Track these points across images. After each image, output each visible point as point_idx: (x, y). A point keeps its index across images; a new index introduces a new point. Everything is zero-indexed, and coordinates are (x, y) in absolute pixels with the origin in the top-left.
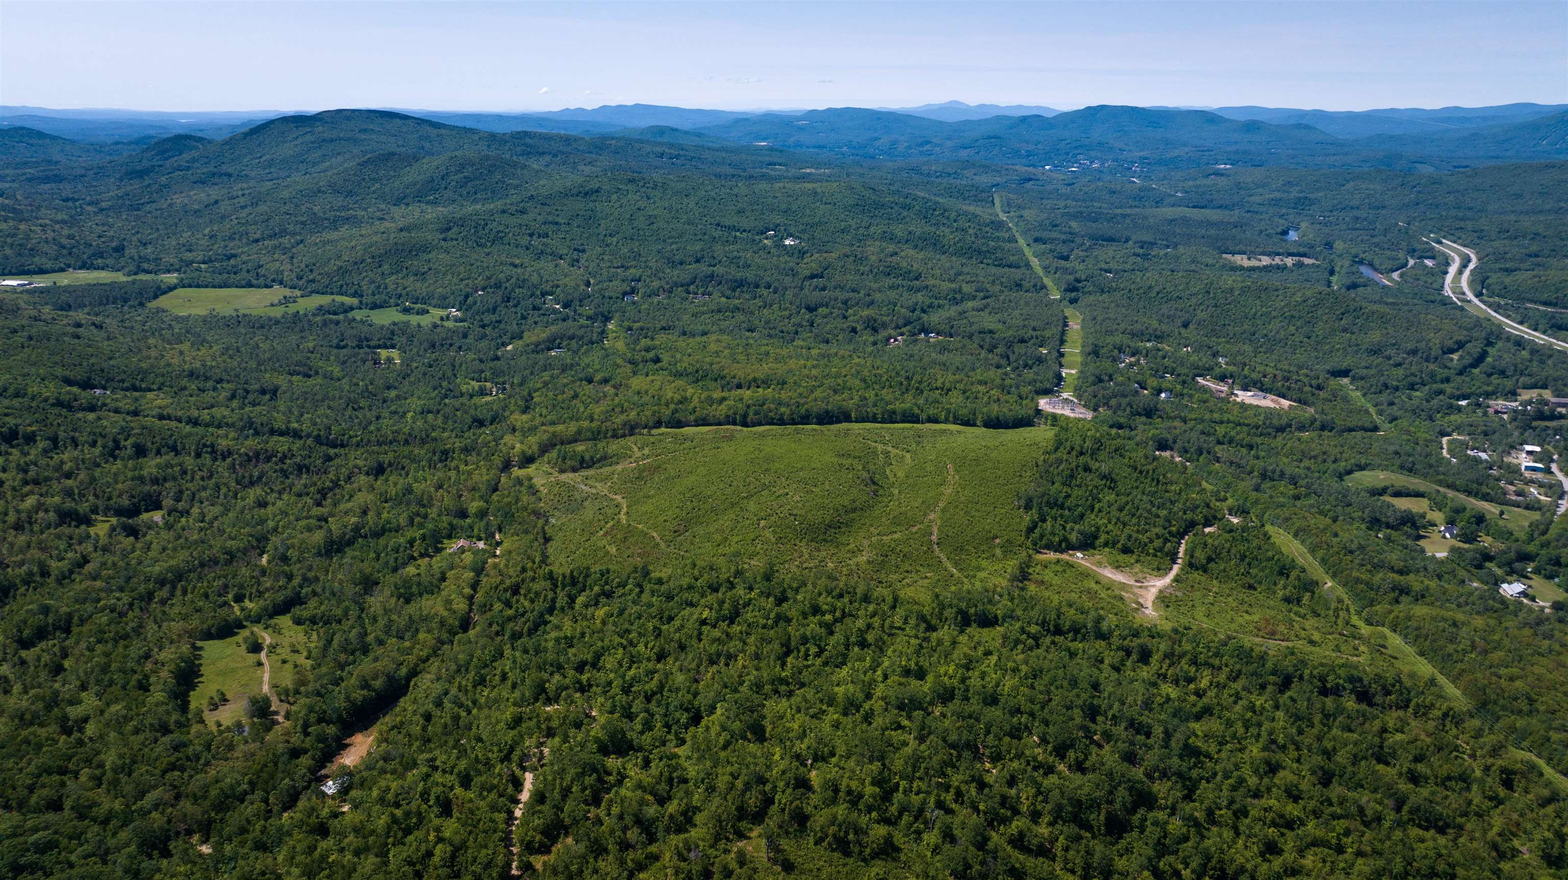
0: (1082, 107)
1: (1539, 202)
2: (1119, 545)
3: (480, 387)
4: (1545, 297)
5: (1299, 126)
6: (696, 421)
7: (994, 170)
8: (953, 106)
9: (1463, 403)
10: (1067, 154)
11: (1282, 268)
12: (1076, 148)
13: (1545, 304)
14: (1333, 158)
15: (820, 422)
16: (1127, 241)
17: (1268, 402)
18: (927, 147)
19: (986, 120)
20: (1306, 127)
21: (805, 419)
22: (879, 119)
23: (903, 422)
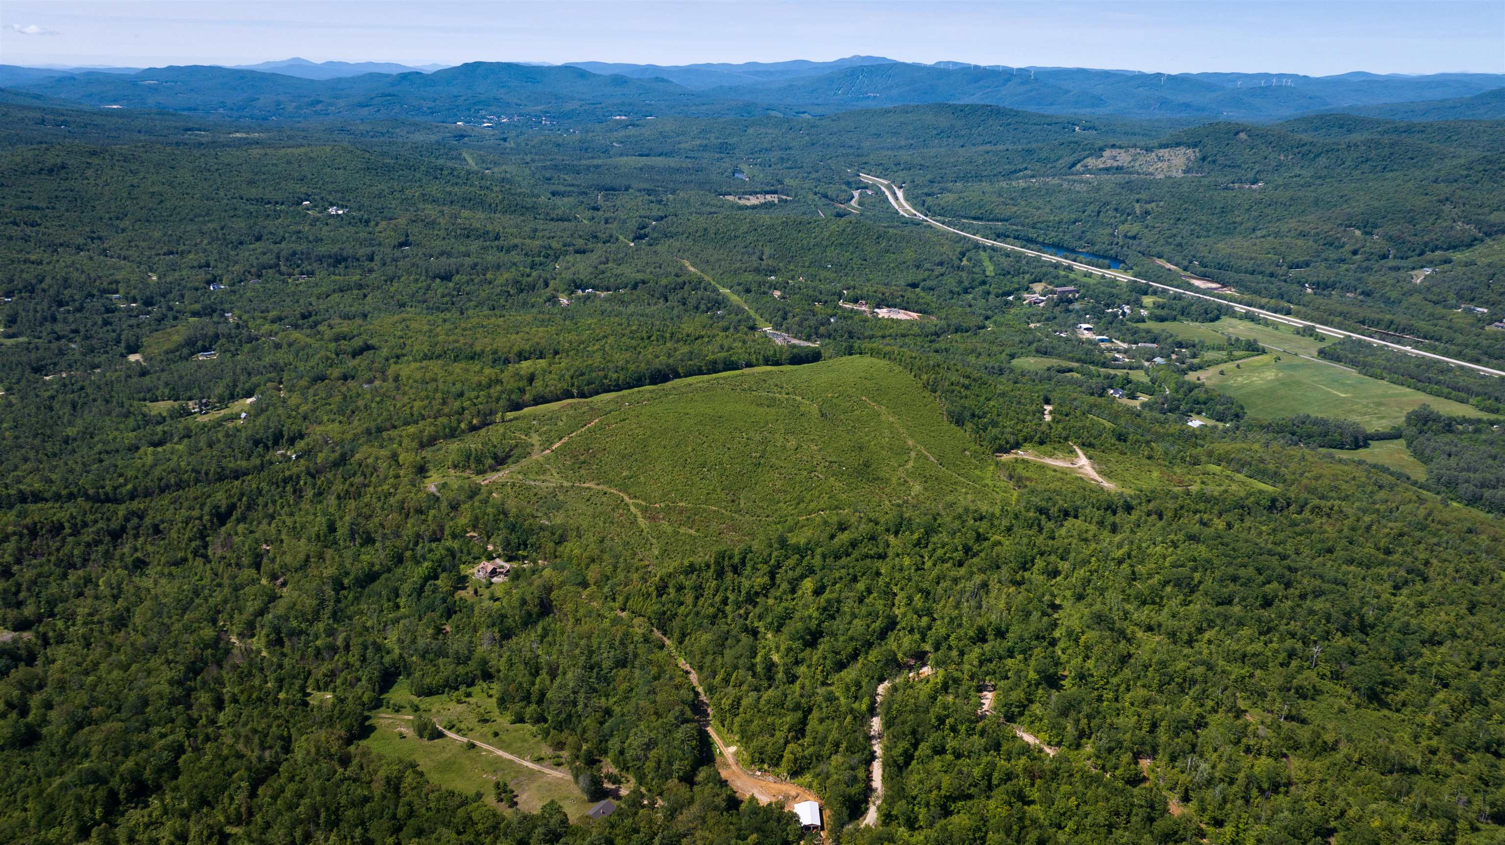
0: (459, 64)
1: (894, 139)
2: (1036, 438)
3: (181, 406)
4: (973, 214)
5: (658, 80)
6: (534, 400)
7: (425, 128)
8: (297, 63)
9: (1011, 298)
10: (469, 110)
11: (771, 204)
12: (474, 104)
13: (975, 219)
14: (705, 107)
15: (653, 382)
16: (627, 189)
17: (901, 315)
18: (319, 107)
19: (359, 77)
20: (663, 80)
21: (639, 382)
22: (242, 78)
23: (725, 370)
